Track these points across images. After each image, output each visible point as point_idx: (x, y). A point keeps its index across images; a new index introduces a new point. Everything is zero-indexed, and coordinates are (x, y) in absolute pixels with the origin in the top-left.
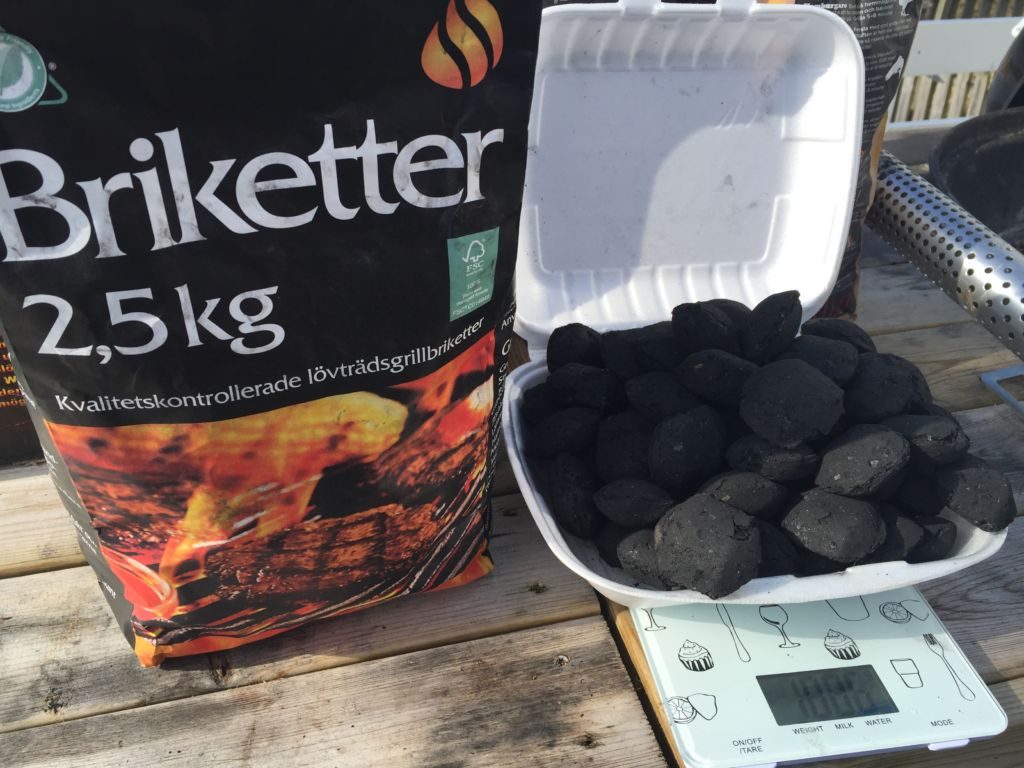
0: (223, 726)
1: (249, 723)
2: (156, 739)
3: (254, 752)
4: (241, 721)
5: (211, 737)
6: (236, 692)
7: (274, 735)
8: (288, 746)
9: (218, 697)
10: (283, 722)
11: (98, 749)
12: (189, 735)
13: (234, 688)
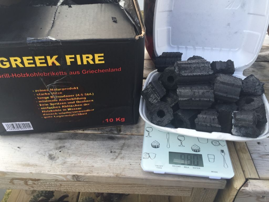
0: (118, 142)
1: (123, 143)
2: (103, 141)
3: (124, 149)
4: (122, 142)
5: (115, 143)
6: (121, 136)
7: (129, 146)
8: (131, 149)
9: (118, 136)
10: (131, 144)
11: (91, 140)
12: (110, 142)
13: (121, 135)
